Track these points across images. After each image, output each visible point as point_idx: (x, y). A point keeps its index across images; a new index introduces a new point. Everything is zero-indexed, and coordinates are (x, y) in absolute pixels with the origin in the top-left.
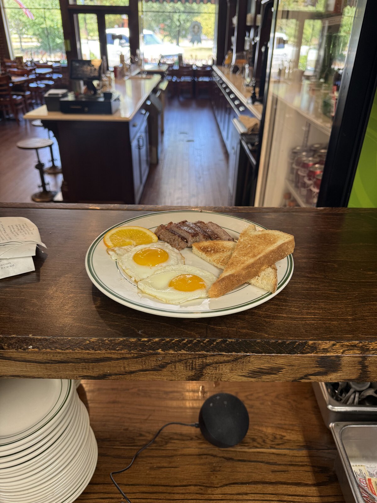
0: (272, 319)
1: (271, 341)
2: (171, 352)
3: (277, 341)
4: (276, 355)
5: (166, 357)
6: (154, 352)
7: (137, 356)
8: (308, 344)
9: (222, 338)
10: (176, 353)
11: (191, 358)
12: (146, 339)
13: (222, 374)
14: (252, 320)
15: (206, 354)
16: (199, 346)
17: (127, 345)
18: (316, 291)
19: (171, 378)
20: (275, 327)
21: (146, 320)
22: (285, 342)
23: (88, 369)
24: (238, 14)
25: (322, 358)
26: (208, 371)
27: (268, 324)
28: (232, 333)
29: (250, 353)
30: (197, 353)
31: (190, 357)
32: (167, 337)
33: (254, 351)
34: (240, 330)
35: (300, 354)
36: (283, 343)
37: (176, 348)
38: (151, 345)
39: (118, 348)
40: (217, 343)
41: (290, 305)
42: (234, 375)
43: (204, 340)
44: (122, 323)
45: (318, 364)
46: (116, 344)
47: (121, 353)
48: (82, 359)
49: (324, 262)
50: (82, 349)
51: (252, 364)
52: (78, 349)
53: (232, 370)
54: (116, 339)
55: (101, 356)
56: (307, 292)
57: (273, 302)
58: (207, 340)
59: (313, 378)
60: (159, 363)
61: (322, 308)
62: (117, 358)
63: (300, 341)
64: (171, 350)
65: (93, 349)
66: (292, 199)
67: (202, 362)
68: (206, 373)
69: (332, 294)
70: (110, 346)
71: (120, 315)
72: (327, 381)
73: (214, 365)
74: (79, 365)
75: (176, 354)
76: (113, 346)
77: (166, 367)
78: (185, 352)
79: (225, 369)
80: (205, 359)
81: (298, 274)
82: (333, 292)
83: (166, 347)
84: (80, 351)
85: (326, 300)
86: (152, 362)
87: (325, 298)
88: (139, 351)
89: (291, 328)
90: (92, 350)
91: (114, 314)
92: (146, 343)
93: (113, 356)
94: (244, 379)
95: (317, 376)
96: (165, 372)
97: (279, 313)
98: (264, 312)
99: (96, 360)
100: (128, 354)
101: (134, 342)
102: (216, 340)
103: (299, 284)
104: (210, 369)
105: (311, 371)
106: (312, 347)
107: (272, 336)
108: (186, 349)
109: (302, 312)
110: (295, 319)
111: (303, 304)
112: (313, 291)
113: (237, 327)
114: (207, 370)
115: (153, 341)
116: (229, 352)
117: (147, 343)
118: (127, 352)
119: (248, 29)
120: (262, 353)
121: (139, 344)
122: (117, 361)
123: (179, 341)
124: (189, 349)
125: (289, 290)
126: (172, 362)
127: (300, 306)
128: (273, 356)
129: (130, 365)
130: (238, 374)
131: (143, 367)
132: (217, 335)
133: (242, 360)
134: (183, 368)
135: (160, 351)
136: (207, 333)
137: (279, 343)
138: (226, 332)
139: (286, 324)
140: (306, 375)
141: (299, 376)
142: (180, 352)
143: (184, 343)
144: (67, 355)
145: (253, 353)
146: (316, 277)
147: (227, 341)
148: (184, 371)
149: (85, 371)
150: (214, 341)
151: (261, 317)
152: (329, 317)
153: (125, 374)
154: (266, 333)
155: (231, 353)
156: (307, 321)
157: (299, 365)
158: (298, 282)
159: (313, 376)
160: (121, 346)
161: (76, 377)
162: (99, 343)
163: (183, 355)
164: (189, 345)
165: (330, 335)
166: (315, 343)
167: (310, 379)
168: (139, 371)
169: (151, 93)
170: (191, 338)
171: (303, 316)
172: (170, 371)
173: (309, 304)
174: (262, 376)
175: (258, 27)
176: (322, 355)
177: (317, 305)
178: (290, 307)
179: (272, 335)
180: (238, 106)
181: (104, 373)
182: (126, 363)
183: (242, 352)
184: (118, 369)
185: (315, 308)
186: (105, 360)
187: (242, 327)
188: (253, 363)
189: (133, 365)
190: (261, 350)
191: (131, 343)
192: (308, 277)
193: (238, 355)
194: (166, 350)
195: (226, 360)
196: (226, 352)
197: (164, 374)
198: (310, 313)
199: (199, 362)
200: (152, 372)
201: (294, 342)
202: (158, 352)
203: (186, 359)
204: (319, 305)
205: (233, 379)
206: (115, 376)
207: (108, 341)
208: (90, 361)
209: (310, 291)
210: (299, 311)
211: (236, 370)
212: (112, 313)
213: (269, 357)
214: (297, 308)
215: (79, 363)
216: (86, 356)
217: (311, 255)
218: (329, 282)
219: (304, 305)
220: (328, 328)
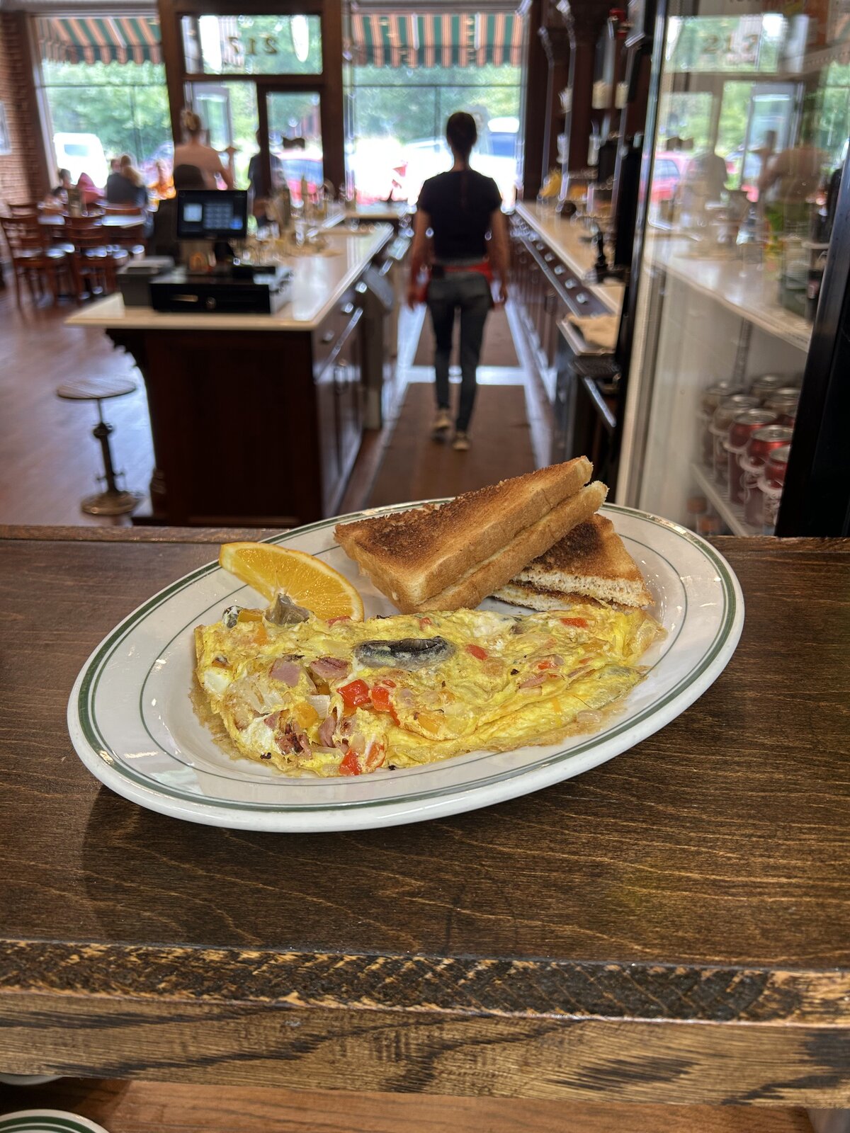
0: (657, 888)
1: (652, 967)
2: (330, 1002)
3: (672, 970)
4: (667, 1024)
5: (313, 1019)
6: (274, 1002)
7: (221, 1013)
8: (773, 984)
9: (495, 954)
10: (345, 1007)
11: (391, 1026)
12: (254, 955)
13: (494, 1075)
14: (594, 892)
15: (439, 1014)
16: (418, 985)
17: (193, 972)
18: (790, 791)
19: (330, 1082)
20: (666, 918)
21: (264, 884)
22: (698, 974)
23: (74, 1046)
24: (572, 84)
25: (822, 1033)
26: (450, 1064)
27: (644, 904)
28: (529, 936)
29: (583, 1014)
30: (411, 1009)
31: (388, 1022)
32: (323, 946)
33: (595, 1005)
34: (553, 927)
35: (747, 1019)
36: (693, 976)
37: (347, 992)
38: (267, 978)
39: (163, 985)
40: (479, 973)
41: (711, 840)
42: (533, 1079)
43: (439, 962)
44: (188, 894)
45: (808, 1054)
46: (160, 968)
47: (170, 1003)
48: (50, 1016)
49: (810, 697)
50: (52, 984)
51: (592, 1047)
52: (41, 984)
53: (527, 1064)
54: (163, 952)
55: (110, 1009)
56: (762, 794)
57: (659, 830)
58: (446, 961)
59: (790, 1095)
60: (292, 1036)
61: (811, 852)
62: (158, 1017)
63: (747, 972)
64: (330, 997)
65: (86, 984)
66: (709, 512)
67: (428, 1037)
68: (442, 1072)
69: (838, 802)
70: (139, 976)
71: (187, 866)
72: (837, 1106)
73: (467, 1048)
74: (42, 1034)
75: (344, 1010)
76: (148, 976)
77: (314, 1048)
78: (373, 1006)
79: (505, 1061)
80: (438, 1028)
81: (735, 737)
82: (842, 798)
83: (313, 983)
84: (44, 992)
85: (822, 823)
86: (268, 1033)
87: (819, 815)
88: (225, 997)
89: (714, 922)
90: (83, 987)
91: (173, 862)
92: (251, 968)
93: (147, 1010)
94: (566, 1092)
95: (803, 1090)
96: (312, 1063)
97: (679, 869)
98: (630, 862)
99: (95, 1021)
100: (192, 1005)
101: (217, 962)
102: (474, 961)
103: (737, 768)
104: (455, 1059)
105: (783, 1074)
106: (787, 993)
107: (656, 951)
108: (376, 995)
109: (748, 865)
110: (728, 887)
111: (752, 835)
112: (780, 791)
113: (547, 916)
114: (445, 1062)
115: (276, 960)
116: (516, 1006)
117: (256, 969)
118: (189, 998)
119: (598, 115)
120: (621, 1014)
121: (231, 970)
122: (159, 1026)
123: (359, 965)
124: (388, 994)
125: (707, 789)
126: (331, 1035)
127: (744, 843)
128: (658, 1025)
129: (201, 1038)
130: (548, 1077)
131: (241, 1045)
132: (479, 944)
133: (559, 1036)
134: (367, 1052)
135: (292, 999)
136: (448, 936)
137: (679, 977)
138: (510, 934)
139: (701, 907)
140: (769, 1085)
141: (743, 1087)
142: (358, 1005)
143: (373, 971)
144: (6, 1003)
145: (592, 1012)
146: (788, 748)
147: (510, 965)
148: (372, 1062)
149: (63, 1050)
150: (469, 965)
151: (622, 882)
152: (836, 885)
153: (188, 1066)
154: (637, 941)
155: (520, 1011)
156: (767, 899)
157: (744, 1055)
158: (734, 763)
159: (791, 1090)
160: (173, 978)
161: (39, 1068)
162: (110, 963)
163: (367, 1016)
164: (388, 980)
165: (841, 948)
166: (795, 979)
167: (782, 1098)
168: (229, 1057)
169: (369, 266)
170: (395, 953)
171: (752, 879)
172: (328, 1062)
173: (770, 837)
174: (622, 1085)
175: (620, 111)
176: (822, 1025)
177: (794, 840)
178: (711, 847)
179: (654, 946)
180: (573, 293)
181: (122, 1061)
182: (187, 1031)
183: (557, 1009)
184: (165, 1048)
185: (788, 853)
186: (125, 1020)
187: (561, 916)
188: (592, 1044)
189: (210, 1039)
190: (619, 1004)
191: (208, 966)
192: (763, 745)
193: (543, 1020)
194: (313, 996)
195: (505, 1032)
196: (506, 1009)
197: (309, 1068)
198: (775, 868)
199: (417, 1037)
200: (270, 1063)
201: (725, 974)
202: (285, 1002)
203: (375, 1028)
204: (800, 840)
205: (531, 1092)
206: (156, 1070)
207: (139, 956)
208: (76, 1022)
209: (772, 791)
210: (740, 859)
211: (538, 1064)
212: (165, 859)
213: (644, 1027)
214: (732, 851)
215: (45, 1027)
216: (62, 1008)
217: (768, 676)
218: (826, 762)
219: (754, 839)
220: (834, 924)
